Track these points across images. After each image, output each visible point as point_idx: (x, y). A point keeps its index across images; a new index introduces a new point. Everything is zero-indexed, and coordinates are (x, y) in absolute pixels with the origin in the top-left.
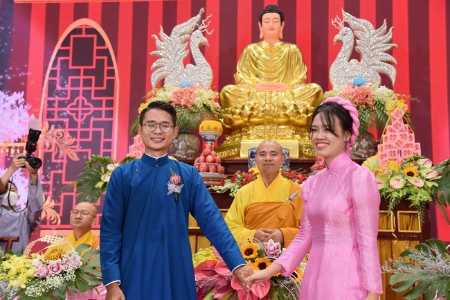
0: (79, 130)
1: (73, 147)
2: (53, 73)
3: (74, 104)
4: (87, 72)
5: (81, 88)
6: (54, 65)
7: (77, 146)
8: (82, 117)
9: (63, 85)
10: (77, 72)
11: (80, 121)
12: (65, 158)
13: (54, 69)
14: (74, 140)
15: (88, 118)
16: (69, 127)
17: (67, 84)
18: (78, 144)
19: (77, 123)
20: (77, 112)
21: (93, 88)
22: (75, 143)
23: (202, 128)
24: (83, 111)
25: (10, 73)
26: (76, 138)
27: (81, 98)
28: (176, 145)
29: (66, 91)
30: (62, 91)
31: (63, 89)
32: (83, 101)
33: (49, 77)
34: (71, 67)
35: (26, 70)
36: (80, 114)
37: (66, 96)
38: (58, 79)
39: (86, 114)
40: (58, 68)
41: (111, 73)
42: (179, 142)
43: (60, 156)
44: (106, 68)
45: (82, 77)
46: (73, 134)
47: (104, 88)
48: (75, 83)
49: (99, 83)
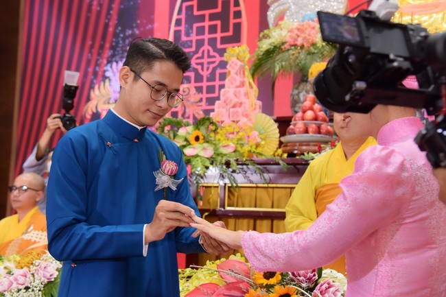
0: (205, 84)
1: (200, 104)
2: (178, 22)
3: (199, 55)
4: (212, 17)
5: (207, 36)
6: (180, 12)
7: (204, 103)
8: (208, 69)
9: (188, 35)
10: (202, 18)
11: (205, 74)
12: (191, 117)
13: (179, 17)
14: (200, 96)
15: (214, 69)
16: (195, 82)
17: (192, 33)
18: (204, 100)
19: (202, 76)
20: (202, 64)
21: (219, 35)
22: (201, 100)
23: (311, 73)
24: (209, 63)
25: (138, 27)
26: (202, 93)
27: (206, 47)
28: (296, 97)
29: (191, 41)
30: (187, 41)
31: (189, 39)
32: (208, 51)
33: (175, 26)
34: (196, 13)
35: (152, 22)
36: (205, 66)
37: (191, 47)
38: (182, 28)
39: (212, 66)
40: (183, 16)
41: (238, 15)
42: (299, 93)
43: (186, 115)
44: (233, 9)
45: (207, 24)
46: (199, 90)
47: (230, 33)
48: (201, 31)
49: (225, 28)
